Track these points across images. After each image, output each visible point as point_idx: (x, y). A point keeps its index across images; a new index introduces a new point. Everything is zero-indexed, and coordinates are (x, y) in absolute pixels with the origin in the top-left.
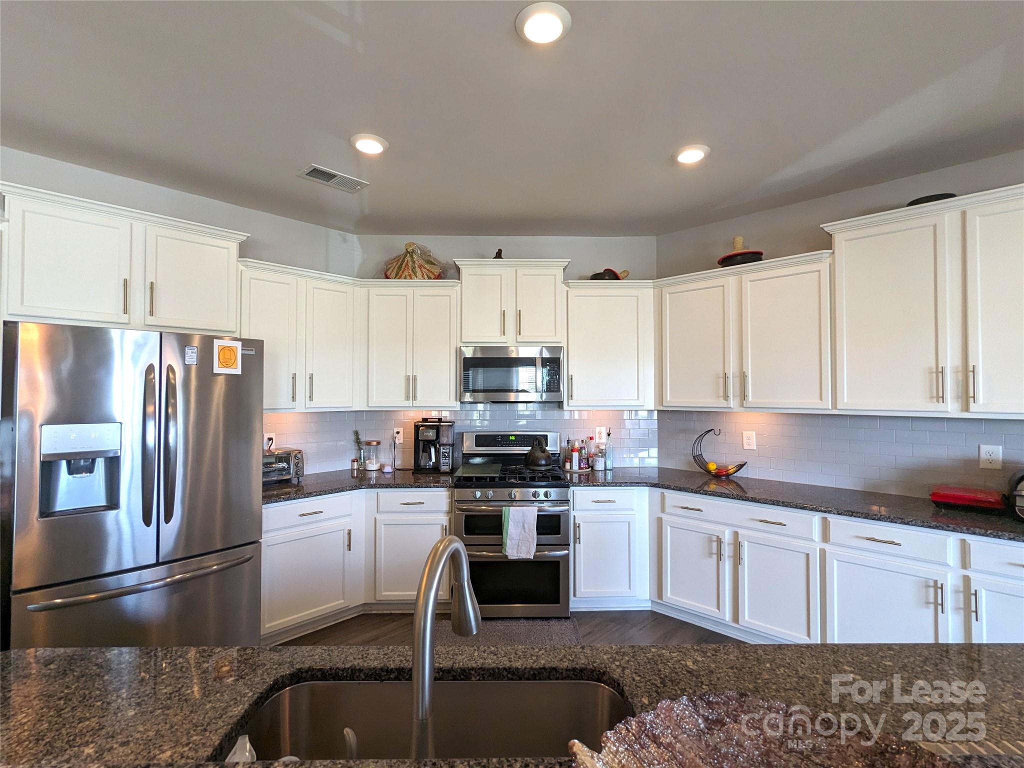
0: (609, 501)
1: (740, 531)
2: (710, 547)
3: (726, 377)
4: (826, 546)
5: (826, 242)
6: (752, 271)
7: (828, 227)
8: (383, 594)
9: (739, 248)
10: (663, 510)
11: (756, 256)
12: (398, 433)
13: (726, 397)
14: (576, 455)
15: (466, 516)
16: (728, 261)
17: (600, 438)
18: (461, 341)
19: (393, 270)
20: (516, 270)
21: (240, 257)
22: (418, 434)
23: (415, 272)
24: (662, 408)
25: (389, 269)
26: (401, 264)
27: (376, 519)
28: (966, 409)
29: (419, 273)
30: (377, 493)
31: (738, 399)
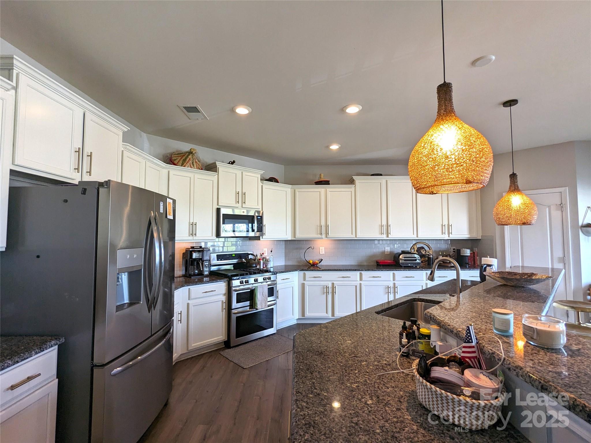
0: (287, 279)
1: (335, 282)
2: (324, 290)
3: (321, 226)
4: (361, 282)
5: (352, 182)
7: (354, 177)
8: (193, 345)
9: (323, 178)
10: (304, 279)
11: (327, 183)
13: (320, 234)
14: (262, 261)
15: (237, 293)
16: (319, 183)
17: (266, 253)
18: (218, 205)
19: (179, 161)
20: (242, 172)
21: (123, 142)
22: (191, 255)
23: (193, 165)
24: (294, 239)
25: (175, 160)
26: (186, 159)
27: (188, 304)
28: (388, 237)
29: (195, 165)
30: (189, 289)
31: (325, 234)
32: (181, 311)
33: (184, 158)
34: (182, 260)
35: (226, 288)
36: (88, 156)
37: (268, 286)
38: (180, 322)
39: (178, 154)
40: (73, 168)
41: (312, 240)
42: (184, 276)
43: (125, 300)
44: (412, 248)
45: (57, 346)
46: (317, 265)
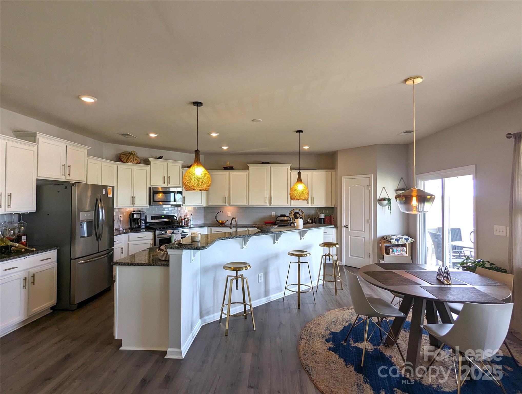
3: (225, 198)
5: (247, 168)
6: (232, 172)
7: (248, 165)
9: (229, 165)
11: (232, 168)
12: (121, 216)
13: (225, 203)
14: (183, 221)
15: (160, 239)
16: (226, 168)
17: (188, 216)
18: (150, 185)
19: (124, 159)
20: (168, 163)
21: (87, 155)
22: (133, 216)
23: (134, 161)
24: (208, 206)
25: (122, 158)
26: (129, 157)
27: (128, 244)
28: (270, 205)
29: (135, 161)
30: (129, 235)
31: (228, 203)
32: (123, 247)
33: (127, 157)
34: (128, 219)
35: (153, 236)
36: (68, 167)
37: (181, 236)
38: (122, 253)
39: (124, 154)
40: (61, 174)
41: (223, 207)
42: (129, 229)
43: (85, 234)
44: (291, 213)
45: (57, 250)
46: (225, 224)
